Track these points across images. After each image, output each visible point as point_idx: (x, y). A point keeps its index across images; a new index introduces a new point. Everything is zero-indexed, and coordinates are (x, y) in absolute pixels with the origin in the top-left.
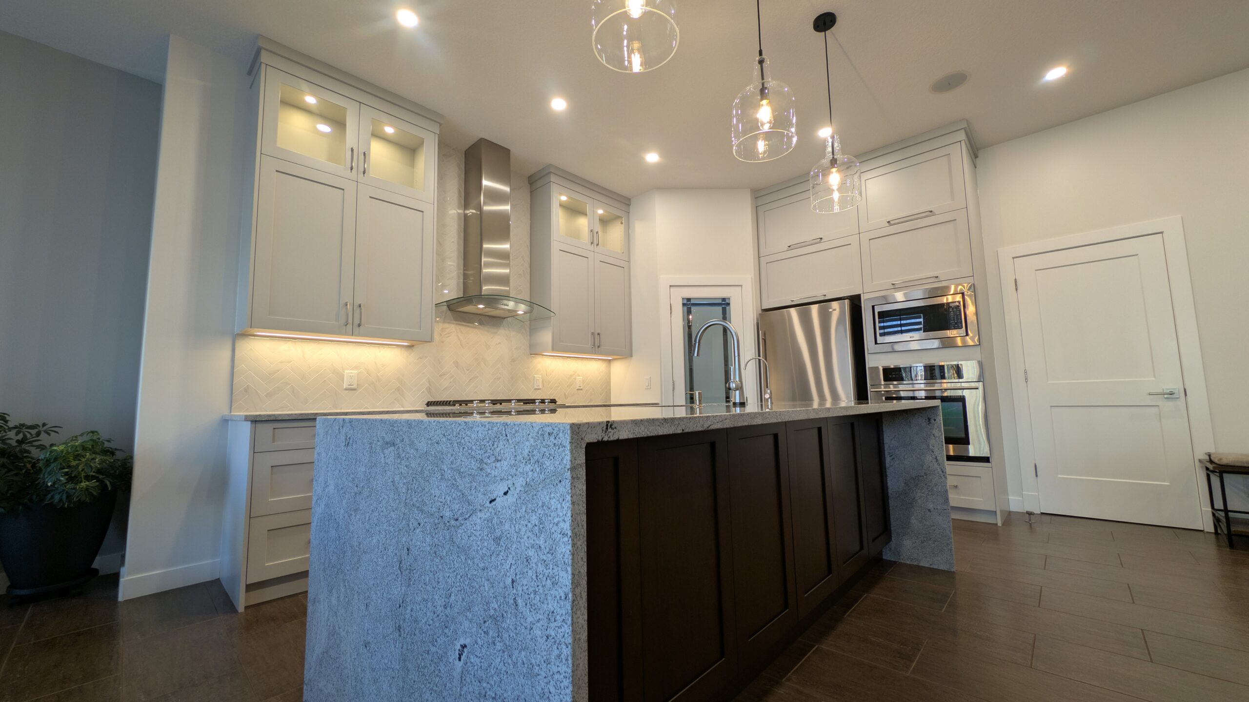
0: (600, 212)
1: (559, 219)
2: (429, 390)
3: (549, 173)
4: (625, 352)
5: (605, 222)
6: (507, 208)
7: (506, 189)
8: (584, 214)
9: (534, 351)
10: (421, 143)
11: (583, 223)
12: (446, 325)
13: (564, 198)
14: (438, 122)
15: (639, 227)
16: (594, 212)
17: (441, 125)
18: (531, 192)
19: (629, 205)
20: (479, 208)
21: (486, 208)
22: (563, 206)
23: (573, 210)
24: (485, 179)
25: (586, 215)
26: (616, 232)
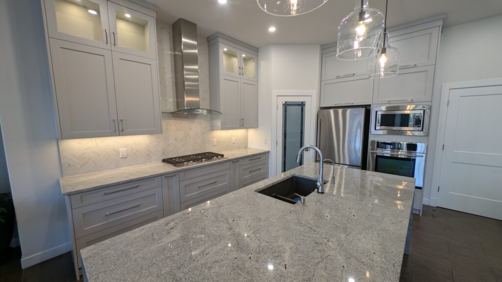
0: (244, 56)
1: (223, 60)
2: (163, 153)
3: (218, 37)
4: (255, 126)
5: (245, 60)
6: (196, 51)
7: (195, 43)
8: (235, 56)
9: (213, 128)
10: (147, 23)
11: (235, 61)
12: (169, 121)
13: (225, 49)
14: (155, 11)
15: (263, 64)
16: (241, 56)
17: (156, 12)
18: (209, 46)
19: (258, 52)
20: (181, 52)
21: (184, 51)
22: (224, 53)
23: (230, 55)
24: (184, 38)
25: (236, 57)
26: (251, 66)
